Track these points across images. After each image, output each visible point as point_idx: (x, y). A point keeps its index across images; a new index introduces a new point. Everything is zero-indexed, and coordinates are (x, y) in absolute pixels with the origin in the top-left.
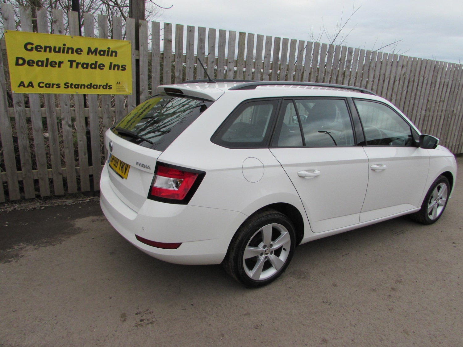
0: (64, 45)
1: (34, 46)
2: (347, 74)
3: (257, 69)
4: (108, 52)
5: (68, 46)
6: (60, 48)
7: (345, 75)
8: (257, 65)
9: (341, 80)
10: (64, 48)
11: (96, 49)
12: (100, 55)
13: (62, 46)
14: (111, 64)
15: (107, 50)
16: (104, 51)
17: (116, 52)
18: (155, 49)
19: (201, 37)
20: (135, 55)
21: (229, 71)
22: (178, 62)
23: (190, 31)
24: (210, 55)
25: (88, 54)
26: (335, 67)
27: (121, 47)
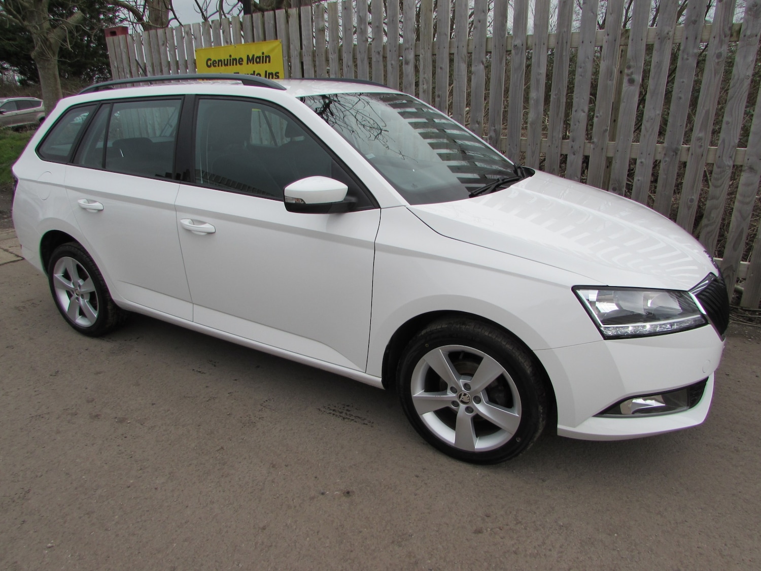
0: (230, 56)
1: (212, 62)
2: (748, 33)
3: (458, 53)
4: (263, 57)
5: (233, 57)
6: (228, 60)
7: (741, 35)
8: (458, 47)
9: (719, 56)
10: (230, 60)
11: (253, 56)
12: (257, 63)
13: (229, 58)
14: (266, 72)
15: (261, 55)
16: (259, 57)
17: (269, 57)
18: (306, 45)
19: (361, 14)
20: (286, 58)
21: (405, 64)
22: (332, 59)
23: (345, 8)
24: (374, 42)
25: (248, 63)
26: (693, 18)
27: (273, 50)
